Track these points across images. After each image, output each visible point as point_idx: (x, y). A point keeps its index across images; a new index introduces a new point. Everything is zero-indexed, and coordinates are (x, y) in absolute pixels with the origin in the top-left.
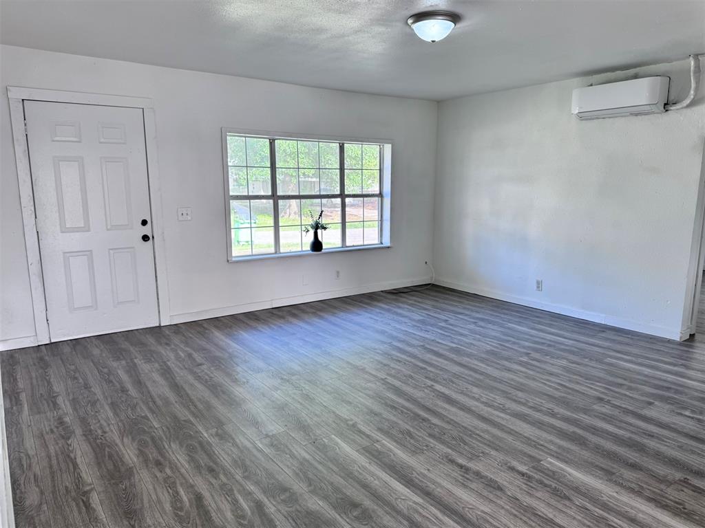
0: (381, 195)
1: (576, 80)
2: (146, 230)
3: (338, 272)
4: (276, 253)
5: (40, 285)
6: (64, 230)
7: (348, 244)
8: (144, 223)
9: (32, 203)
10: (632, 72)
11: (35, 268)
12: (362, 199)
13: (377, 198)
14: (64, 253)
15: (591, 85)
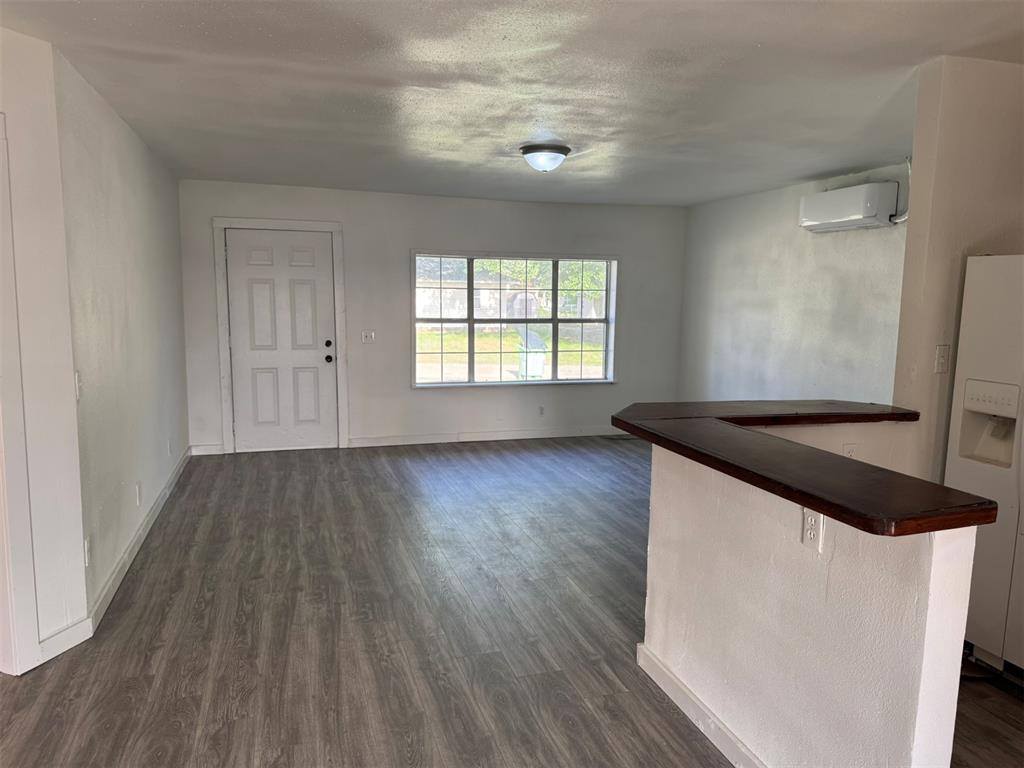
0: (606, 321)
1: (812, 184)
2: (329, 351)
3: (542, 409)
4: (469, 382)
5: (230, 398)
6: (254, 347)
7: (559, 377)
8: (328, 344)
9: (227, 322)
10: (863, 175)
11: (226, 382)
12: (580, 324)
13: (602, 324)
14: (253, 369)
15: (826, 190)
